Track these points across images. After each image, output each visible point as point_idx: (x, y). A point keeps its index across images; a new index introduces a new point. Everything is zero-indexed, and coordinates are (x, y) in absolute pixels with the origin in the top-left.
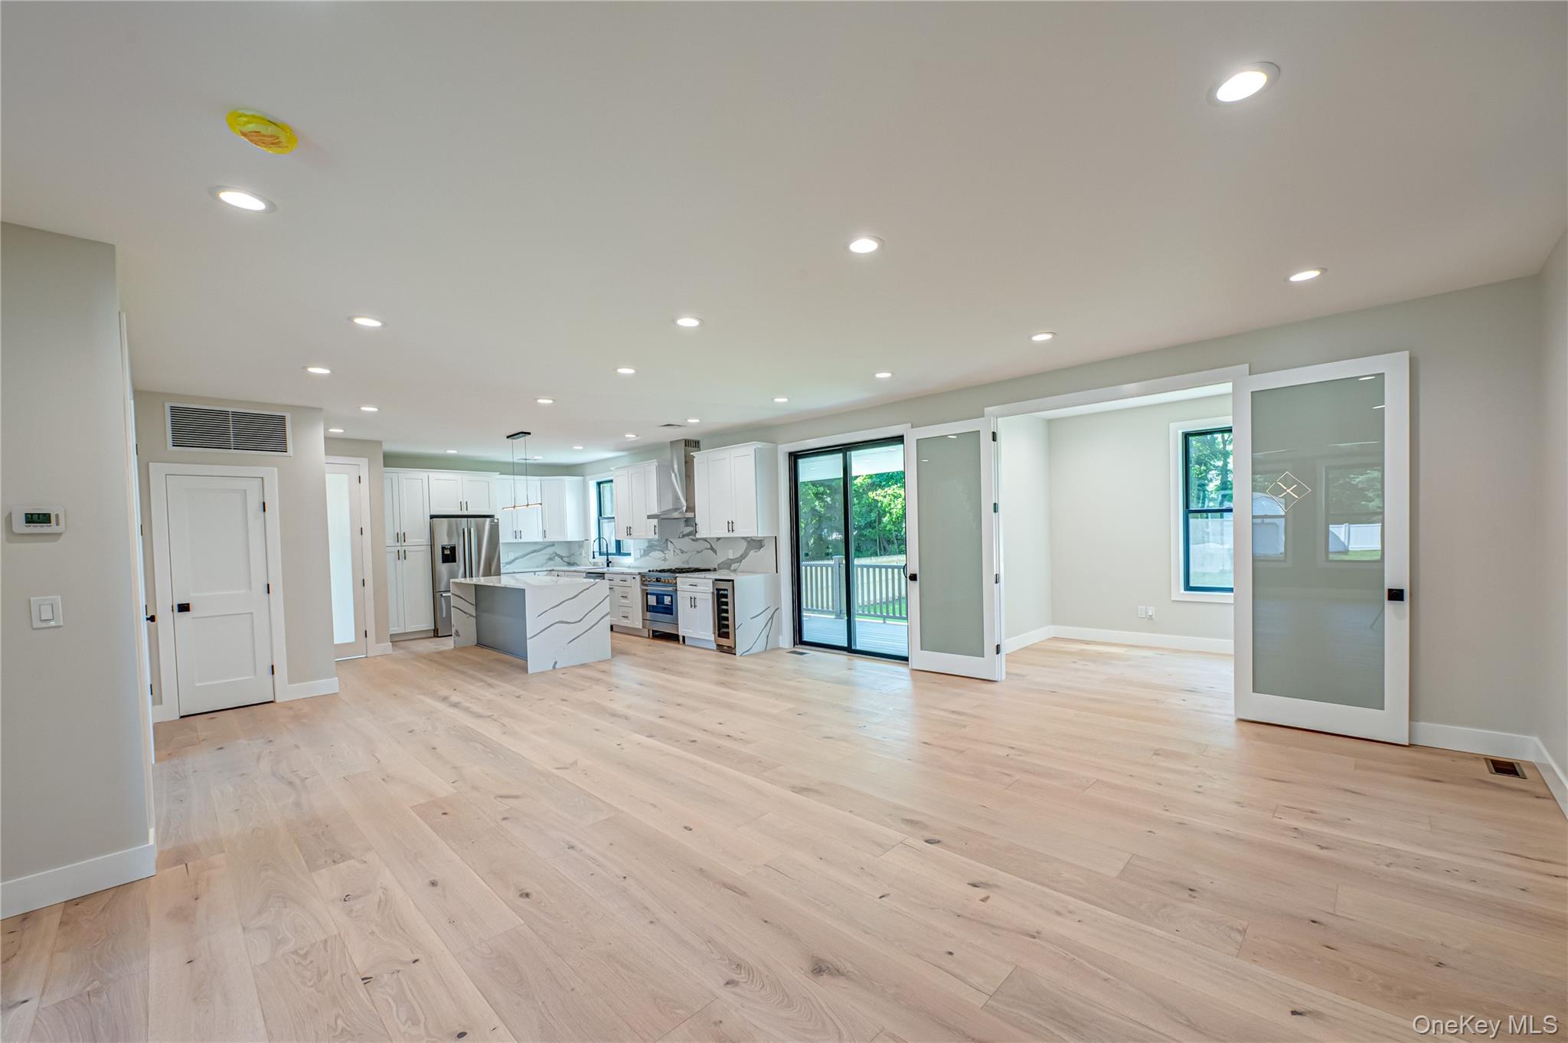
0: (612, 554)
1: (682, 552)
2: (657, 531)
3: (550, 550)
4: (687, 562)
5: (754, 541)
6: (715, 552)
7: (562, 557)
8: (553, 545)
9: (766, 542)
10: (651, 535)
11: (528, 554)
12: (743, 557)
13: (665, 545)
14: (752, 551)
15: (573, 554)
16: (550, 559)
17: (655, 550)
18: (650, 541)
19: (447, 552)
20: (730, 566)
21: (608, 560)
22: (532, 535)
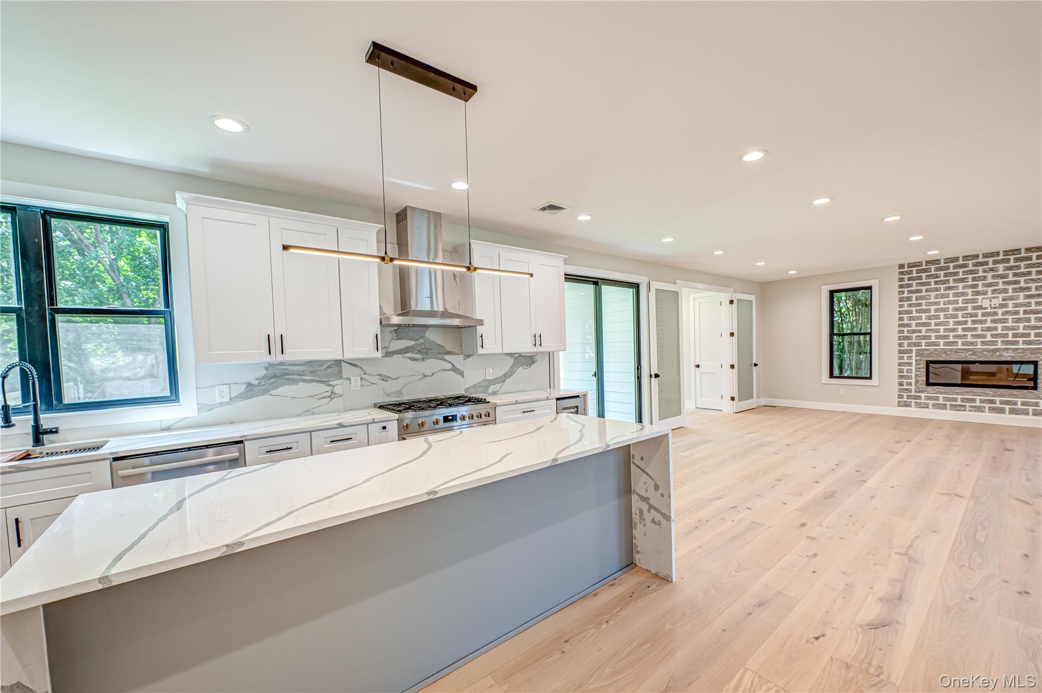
2: (379, 345)
4: (400, 393)
5: (523, 357)
6: (461, 374)
9: (538, 358)
12: (507, 376)
14: (521, 368)
20: (488, 387)
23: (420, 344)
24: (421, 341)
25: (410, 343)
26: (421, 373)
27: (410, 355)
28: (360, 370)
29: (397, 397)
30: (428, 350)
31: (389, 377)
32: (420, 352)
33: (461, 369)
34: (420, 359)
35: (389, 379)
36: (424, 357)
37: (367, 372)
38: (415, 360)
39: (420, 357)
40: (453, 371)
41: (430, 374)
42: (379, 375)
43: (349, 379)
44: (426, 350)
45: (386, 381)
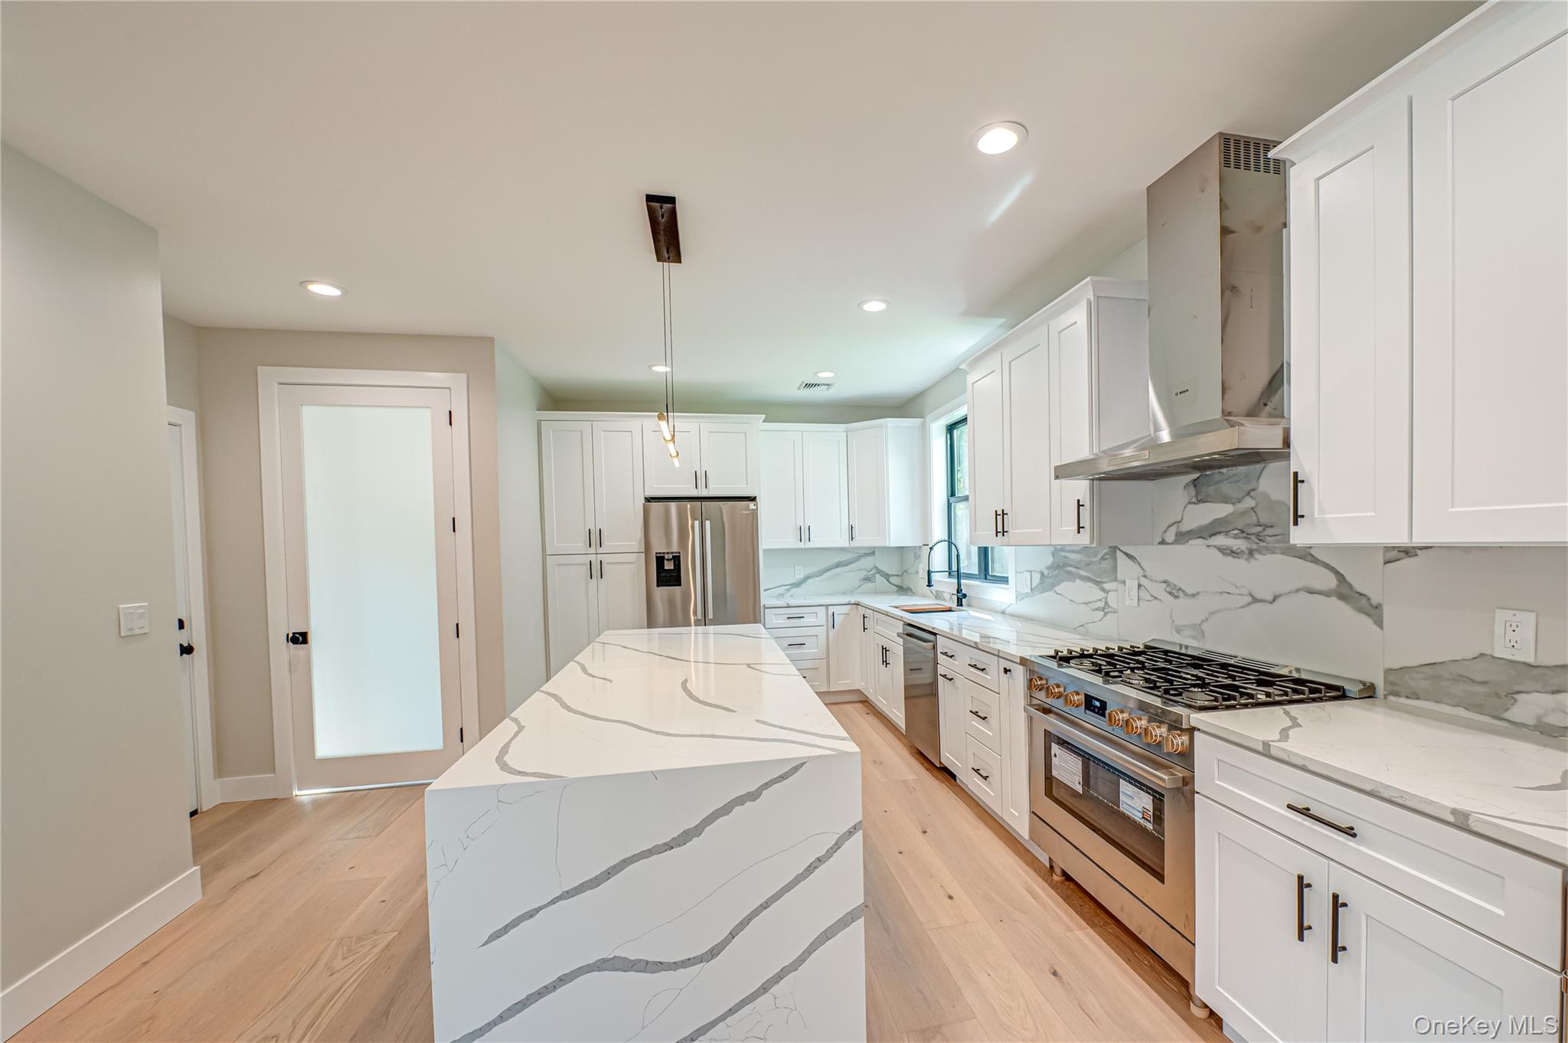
0: (970, 576)
1: (1175, 592)
2: (1086, 521)
3: (867, 563)
4: (1198, 630)
6: (1374, 612)
7: (887, 576)
8: (873, 553)
10: (1066, 535)
11: (828, 570)
13: (1105, 565)
15: (906, 571)
16: (867, 579)
17: (1072, 577)
18: (1058, 550)
19: (669, 566)
21: (959, 591)
22: (830, 535)
23: (1243, 513)
24: (1249, 503)
25: (1221, 510)
26: (1245, 591)
27: (1221, 540)
28: (1136, 566)
29: (1194, 638)
30: (1266, 526)
31: (1180, 589)
32: (1244, 534)
33: (1370, 595)
34: (1242, 551)
35: (1180, 592)
36: (1254, 547)
37: (1149, 573)
38: (1233, 553)
39: (1243, 548)
40: (1342, 597)
41: (1270, 598)
42: (1165, 582)
43: (1124, 582)
44: (1260, 529)
45: (1176, 597)
